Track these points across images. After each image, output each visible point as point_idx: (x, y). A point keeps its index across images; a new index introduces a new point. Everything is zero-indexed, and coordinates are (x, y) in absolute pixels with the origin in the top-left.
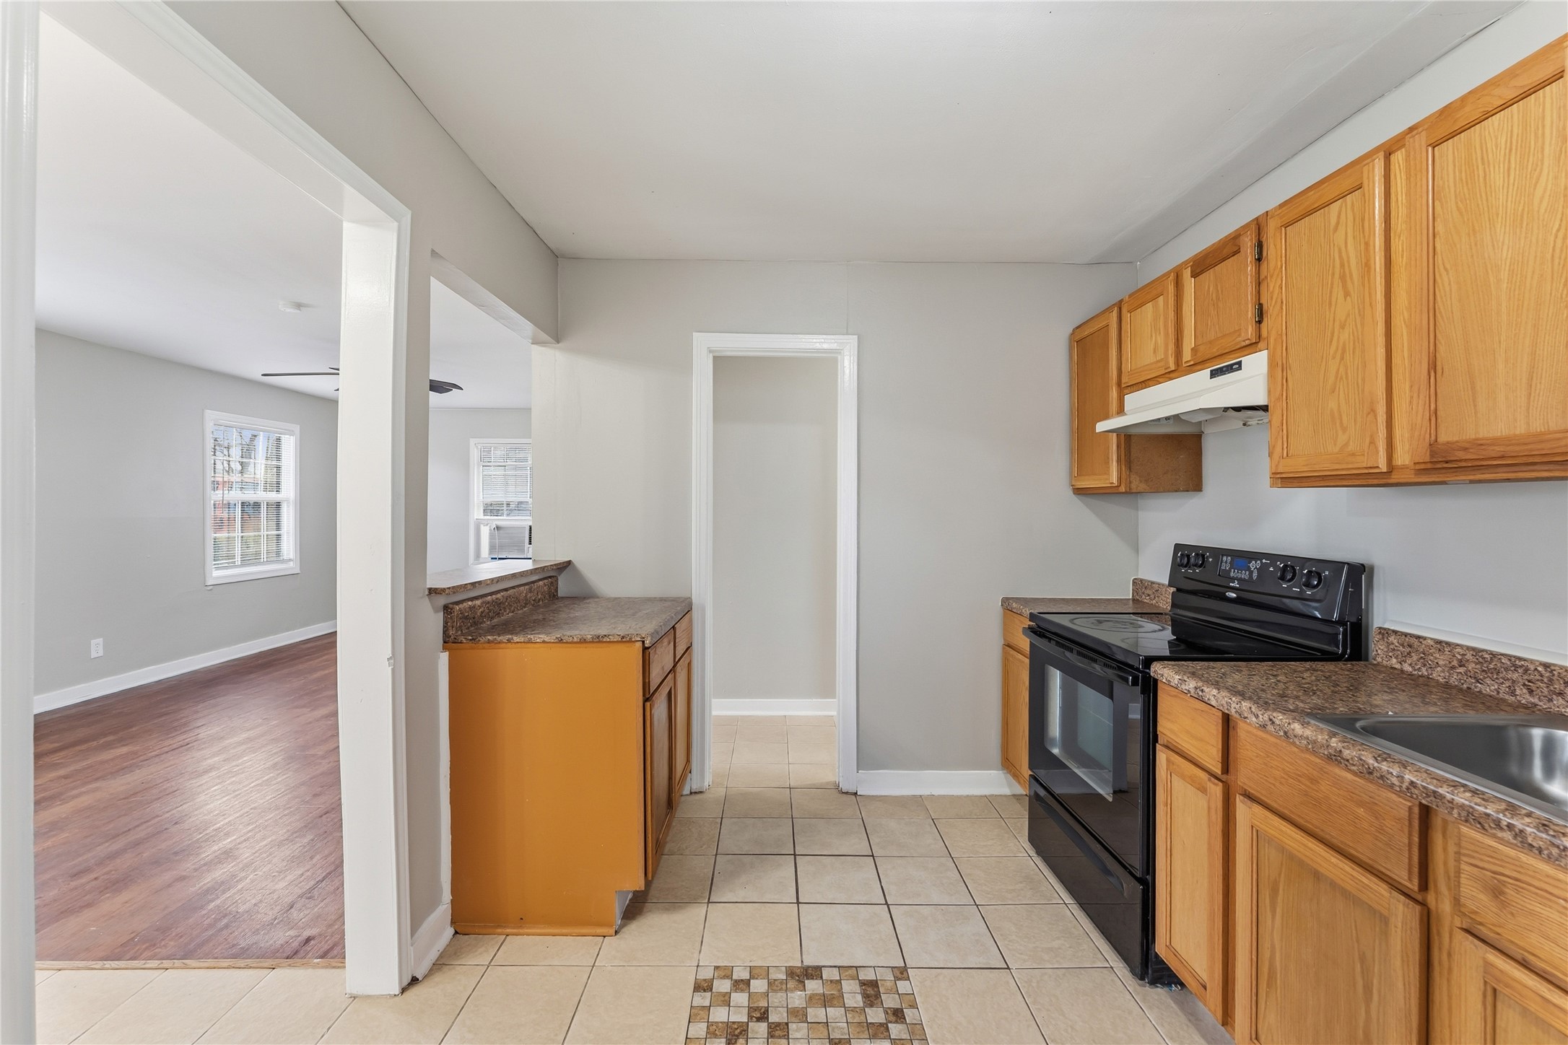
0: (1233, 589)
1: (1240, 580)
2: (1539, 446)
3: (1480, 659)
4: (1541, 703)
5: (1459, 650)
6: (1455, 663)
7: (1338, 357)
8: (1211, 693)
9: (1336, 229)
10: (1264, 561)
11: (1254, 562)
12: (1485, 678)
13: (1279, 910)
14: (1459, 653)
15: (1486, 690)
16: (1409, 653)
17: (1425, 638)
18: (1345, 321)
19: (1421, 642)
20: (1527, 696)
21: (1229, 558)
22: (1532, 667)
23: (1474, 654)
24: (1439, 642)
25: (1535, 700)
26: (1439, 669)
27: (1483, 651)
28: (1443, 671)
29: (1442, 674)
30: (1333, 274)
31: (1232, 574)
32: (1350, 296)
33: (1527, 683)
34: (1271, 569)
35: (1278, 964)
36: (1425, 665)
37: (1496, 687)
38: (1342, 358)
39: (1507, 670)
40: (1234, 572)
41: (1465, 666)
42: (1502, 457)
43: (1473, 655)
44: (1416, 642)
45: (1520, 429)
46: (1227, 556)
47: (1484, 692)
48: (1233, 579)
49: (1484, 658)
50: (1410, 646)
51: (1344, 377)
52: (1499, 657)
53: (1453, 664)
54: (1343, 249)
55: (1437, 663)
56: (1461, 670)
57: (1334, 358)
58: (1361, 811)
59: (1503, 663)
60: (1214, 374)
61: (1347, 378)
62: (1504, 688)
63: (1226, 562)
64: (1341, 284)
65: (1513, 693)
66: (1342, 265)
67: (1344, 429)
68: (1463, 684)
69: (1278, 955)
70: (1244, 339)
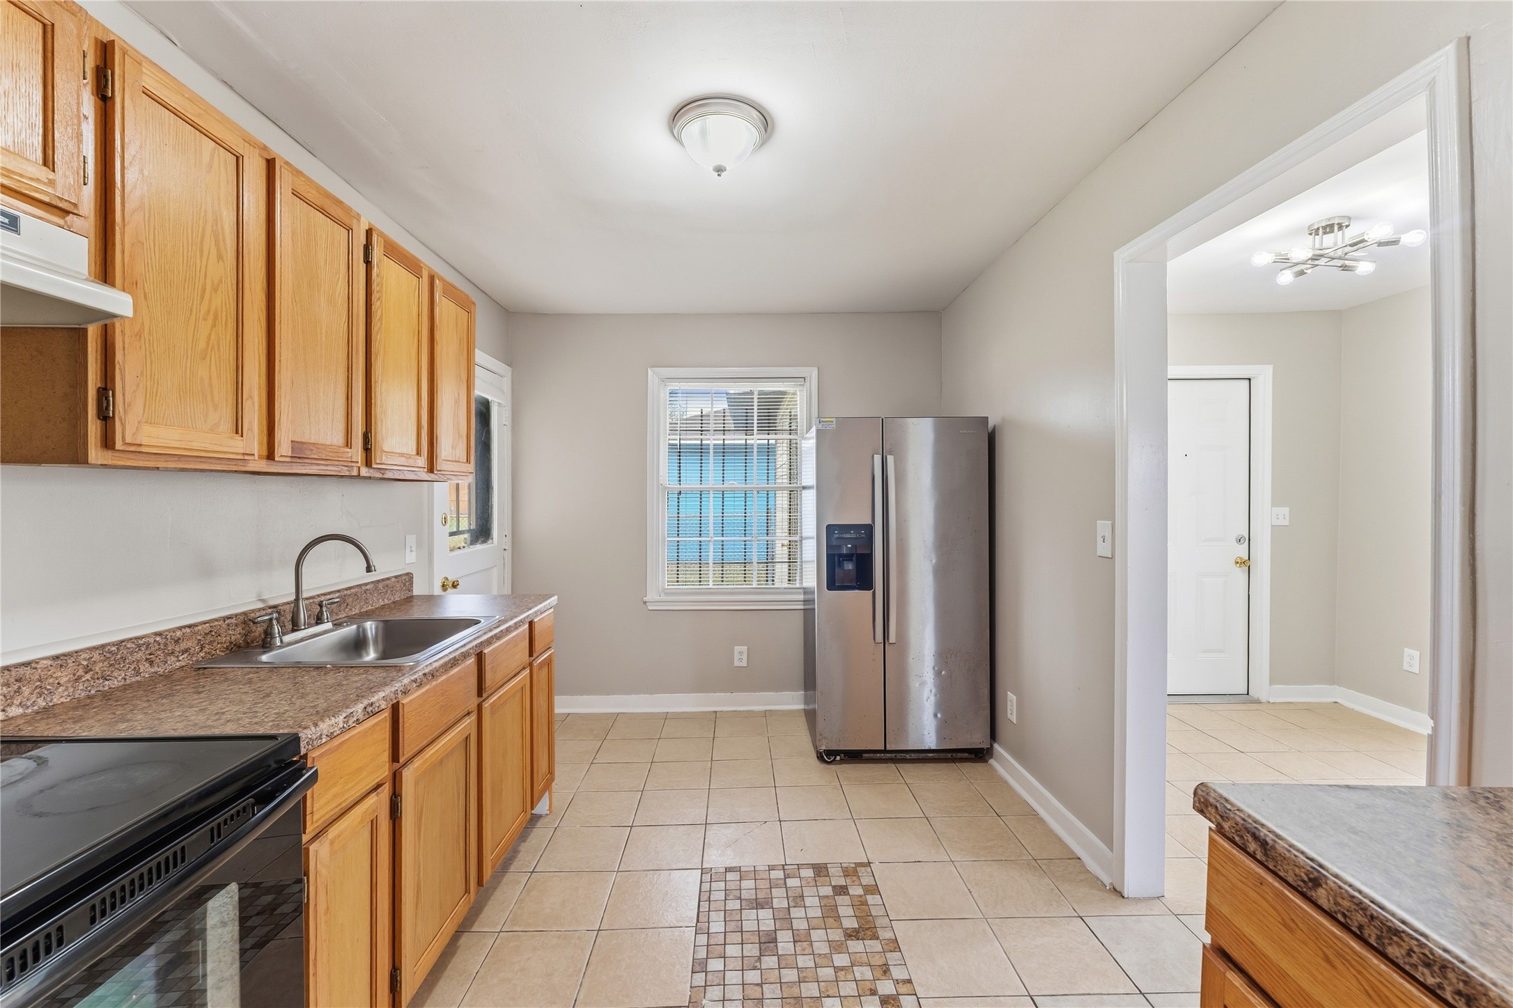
2: (342, 455)
3: (108, 655)
4: (160, 669)
5: (84, 656)
6: (81, 672)
7: (210, 321)
8: (380, 700)
12: (112, 672)
14: (85, 659)
15: (115, 683)
18: (218, 286)
19: (35, 668)
22: (152, 640)
23: (101, 652)
24: (56, 658)
26: (61, 689)
27: (108, 644)
28: (66, 689)
29: (66, 693)
33: (148, 657)
37: (123, 675)
39: (132, 653)
41: (92, 670)
43: (100, 654)
44: (28, 671)
47: (113, 686)
49: (112, 651)
51: (216, 347)
52: (124, 644)
53: (78, 674)
55: (58, 683)
56: (88, 676)
57: (205, 319)
59: (129, 648)
62: (130, 672)
64: (213, 240)
67: (215, 408)
68: (90, 691)
70: (50, 190)
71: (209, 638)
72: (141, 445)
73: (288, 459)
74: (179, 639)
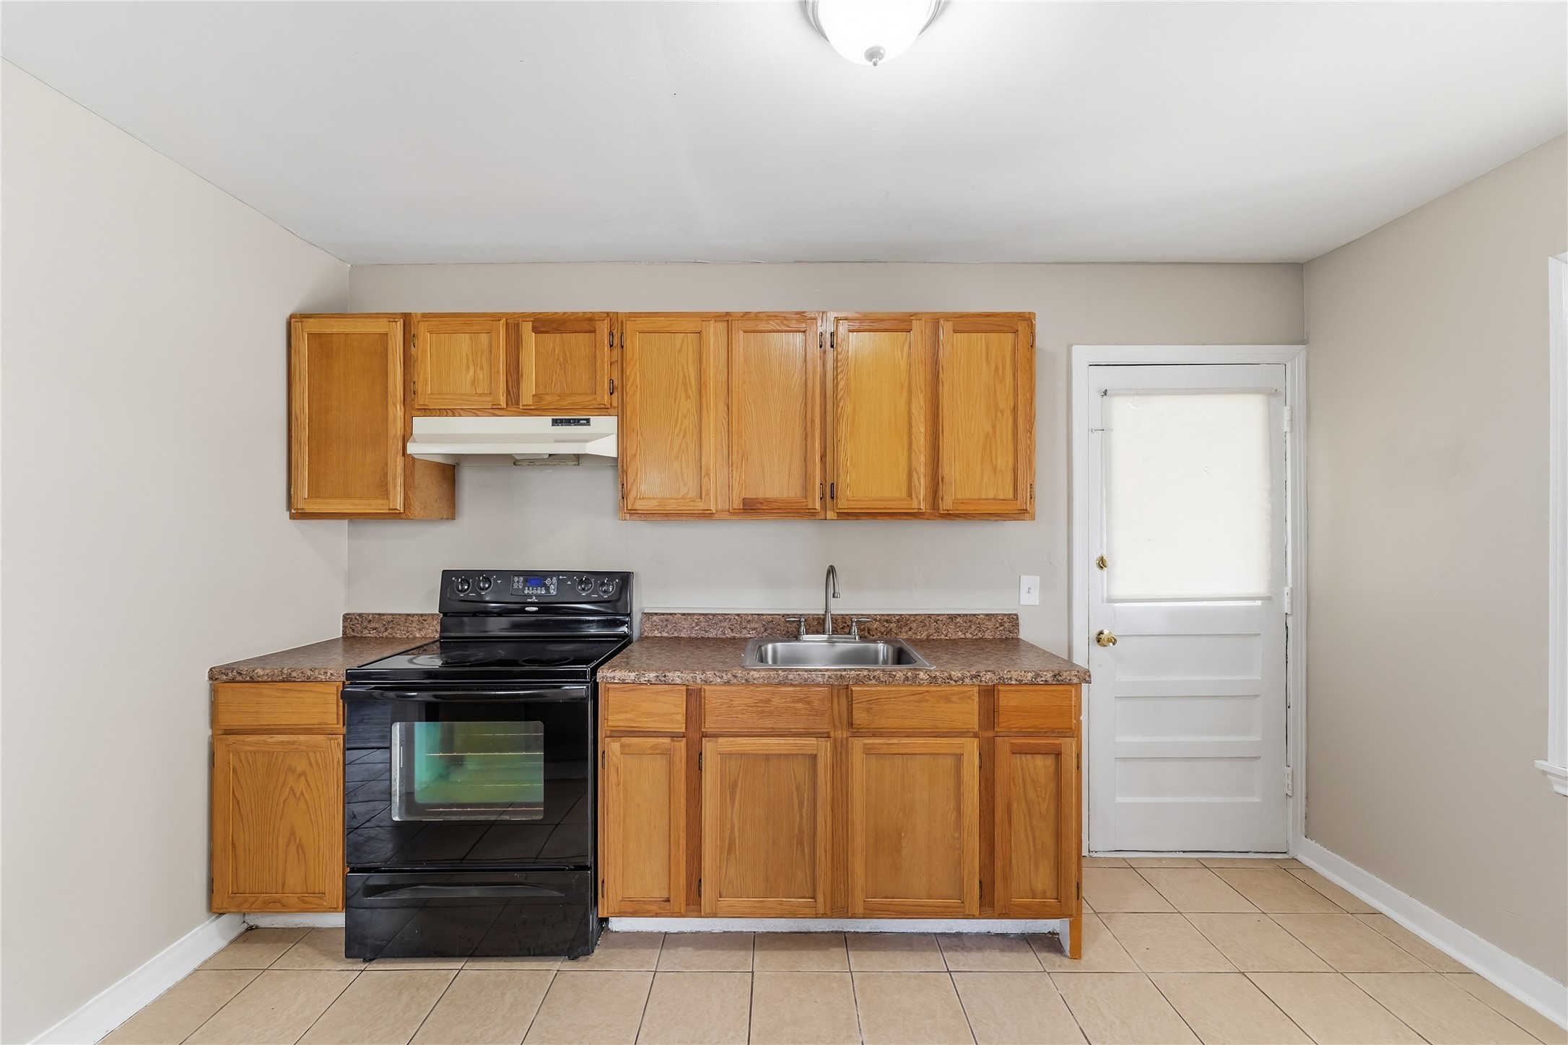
0: (532, 604)
1: (537, 596)
2: (797, 505)
3: (707, 619)
6: (694, 625)
7: (681, 436)
8: (675, 676)
9: (680, 351)
10: (561, 577)
11: (549, 579)
13: (737, 798)
15: (711, 636)
16: (666, 625)
17: (675, 614)
18: (687, 414)
19: (672, 617)
20: (731, 633)
21: (522, 578)
22: (731, 618)
25: (734, 635)
28: (687, 631)
30: (678, 381)
31: (526, 592)
32: (690, 398)
33: (730, 626)
34: (569, 583)
35: (737, 834)
36: (676, 630)
38: (684, 438)
39: (721, 622)
40: (528, 589)
41: (699, 625)
42: (779, 509)
44: (670, 617)
45: (785, 495)
46: (519, 576)
48: (531, 596)
50: (667, 621)
51: (685, 450)
53: (692, 626)
54: (685, 366)
55: (684, 627)
57: (678, 436)
58: (800, 705)
59: (719, 619)
60: (555, 422)
61: (687, 450)
62: (719, 632)
63: (518, 582)
64: (683, 390)
65: (724, 633)
66: (685, 377)
67: (685, 484)
68: (698, 636)
69: (736, 829)
70: (595, 402)
71: (771, 625)
72: (636, 510)
73: (741, 511)
74: (750, 621)
